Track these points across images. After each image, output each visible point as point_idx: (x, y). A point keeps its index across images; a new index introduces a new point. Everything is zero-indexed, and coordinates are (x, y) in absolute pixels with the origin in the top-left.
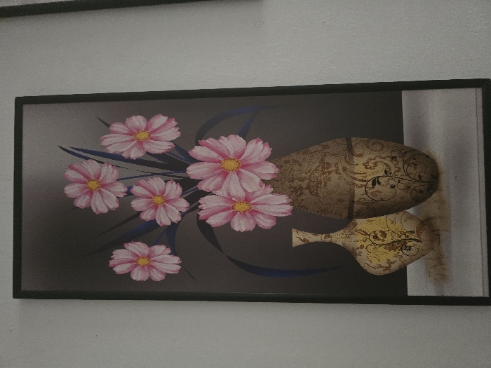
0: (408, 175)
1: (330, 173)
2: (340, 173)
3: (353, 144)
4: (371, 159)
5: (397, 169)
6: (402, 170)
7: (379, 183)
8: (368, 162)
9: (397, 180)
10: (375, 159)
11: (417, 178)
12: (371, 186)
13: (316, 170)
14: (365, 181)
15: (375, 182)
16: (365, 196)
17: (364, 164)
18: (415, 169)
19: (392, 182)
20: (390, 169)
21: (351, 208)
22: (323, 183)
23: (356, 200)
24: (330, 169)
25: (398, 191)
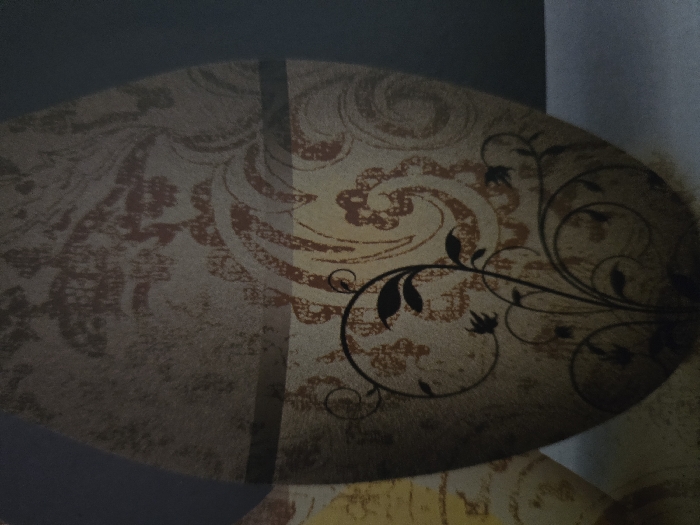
0: (561, 266)
1: (165, 233)
2: (217, 241)
3: (294, 89)
4: (377, 174)
5: (508, 235)
6: (534, 241)
7: (416, 303)
8: (361, 191)
9: (506, 290)
10: (398, 173)
11: (604, 285)
12: (372, 316)
13: (99, 215)
14: (345, 286)
15: (397, 293)
16: (341, 369)
17: (343, 199)
18: (598, 236)
19: (482, 302)
20: (474, 230)
21: (264, 428)
22: (130, 287)
23: (292, 385)
24: (169, 216)
25: (511, 349)
